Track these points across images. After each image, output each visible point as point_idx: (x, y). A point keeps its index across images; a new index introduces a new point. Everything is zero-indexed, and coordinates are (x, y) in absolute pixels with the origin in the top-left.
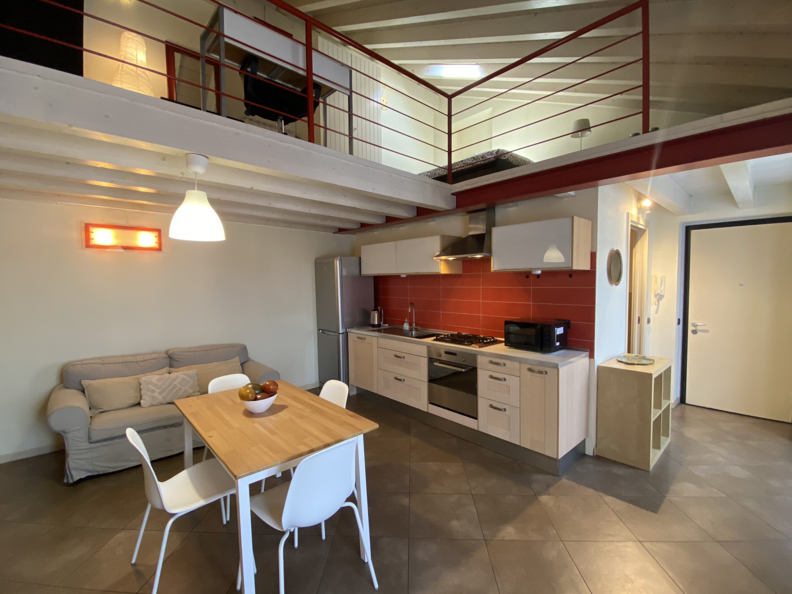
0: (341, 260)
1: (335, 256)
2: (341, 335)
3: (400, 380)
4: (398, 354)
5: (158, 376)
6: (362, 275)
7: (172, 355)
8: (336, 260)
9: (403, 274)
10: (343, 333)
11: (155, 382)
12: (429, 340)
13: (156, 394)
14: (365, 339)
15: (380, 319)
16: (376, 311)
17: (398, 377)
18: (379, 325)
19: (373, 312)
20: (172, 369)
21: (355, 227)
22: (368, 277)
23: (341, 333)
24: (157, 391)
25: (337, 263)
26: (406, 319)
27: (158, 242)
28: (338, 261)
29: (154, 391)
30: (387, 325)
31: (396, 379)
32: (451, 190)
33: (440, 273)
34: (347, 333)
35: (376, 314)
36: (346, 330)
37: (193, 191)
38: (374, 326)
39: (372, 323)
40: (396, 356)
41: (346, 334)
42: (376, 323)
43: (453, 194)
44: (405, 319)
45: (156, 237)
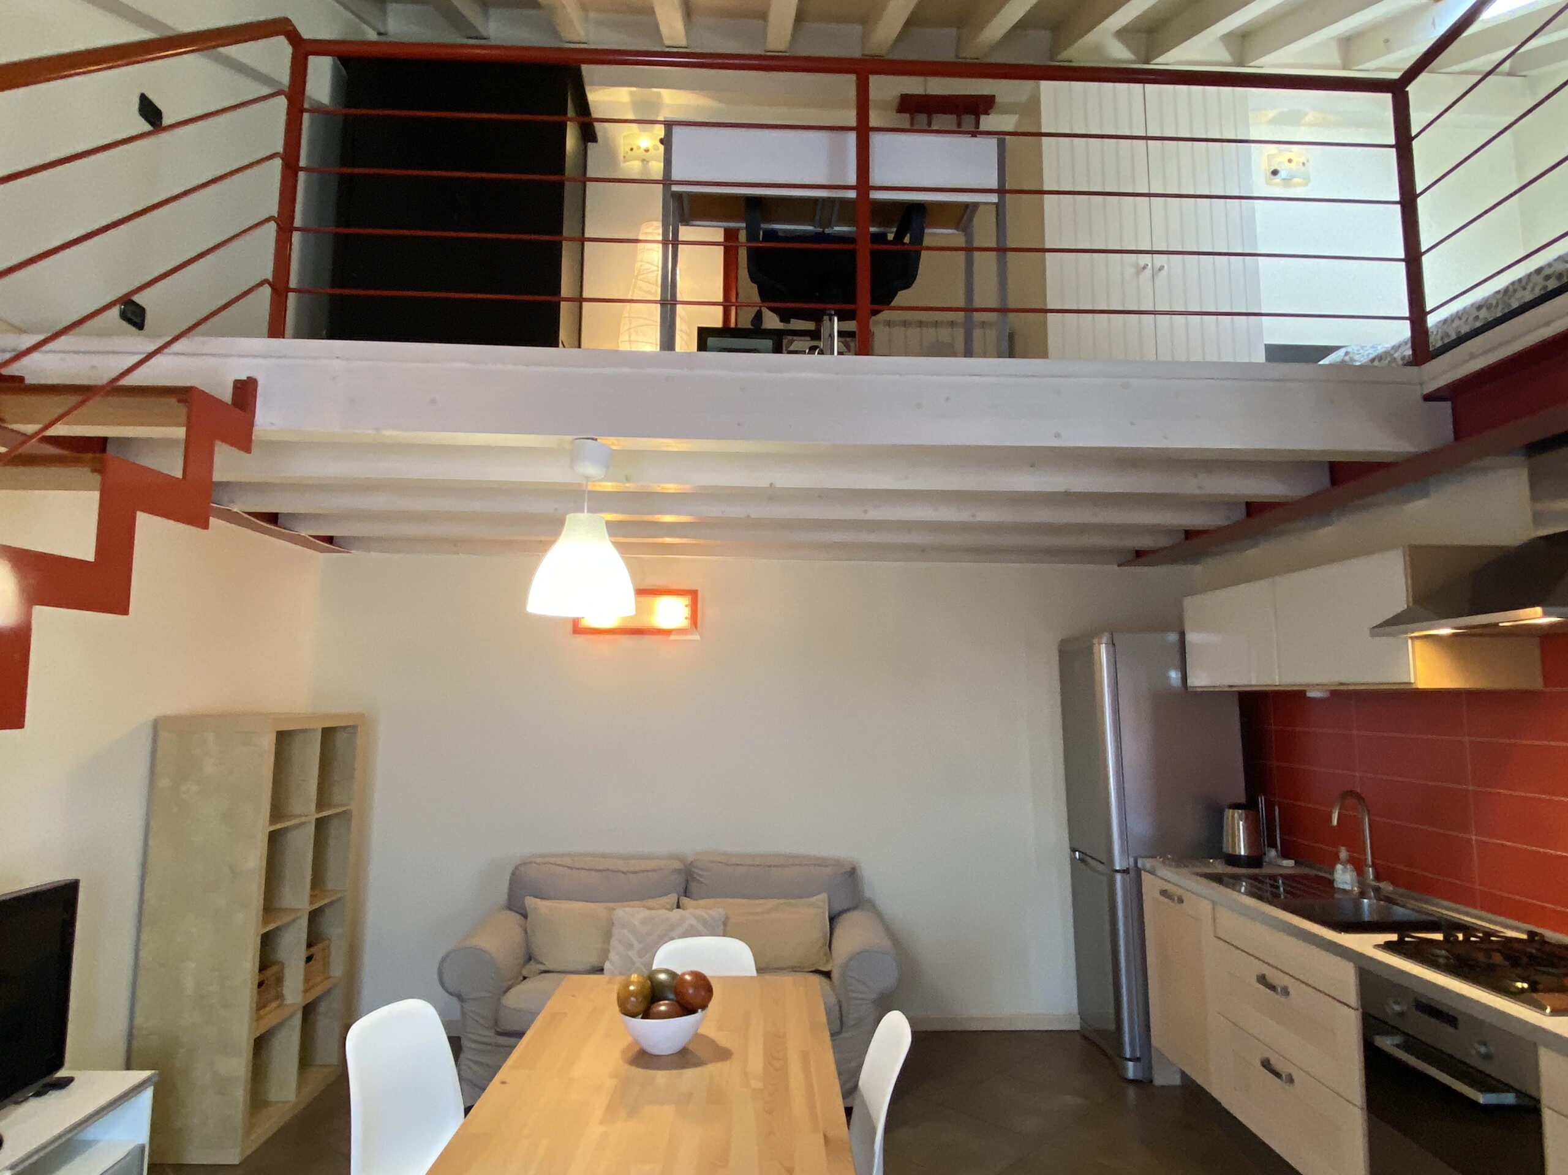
0: (1114, 644)
1: (1096, 633)
2: (1119, 874)
3: (1278, 1075)
4: (1271, 975)
5: (648, 913)
6: (1189, 690)
7: (697, 868)
8: (1100, 644)
9: (1314, 686)
10: (1125, 871)
11: (637, 923)
12: (1366, 944)
13: (632, 954)
14: (1180, 900)
15: (1252, 841)
16: (1240, 811)
17: (1272, 1064)
18: (1254, 860)
19: (1231, 811)
20: (685, 901)
21: (1163, 542)
22: (1212, 697)
23: (1118, 868)
24: (637, 946)
25: (1103, 653)
26: (1344, 849)
27: (690, 617)
28: (1103, 647)
29: (630, 946)
30: (1290, 863)
31: (1266, 1064)
32: (1421, 384)
33: (1414, 686)
34: (1138, 871)
35: (1241, 823)
36: (1136, 862)
37: (580, 515)
38: (1233, 860)
39: (1227, 849)
40: (1262, 980)
41: (1134, 875)
42: (1243, 853)
43: (1428, 398)
44: (1339, 852)
45: (686, 606)
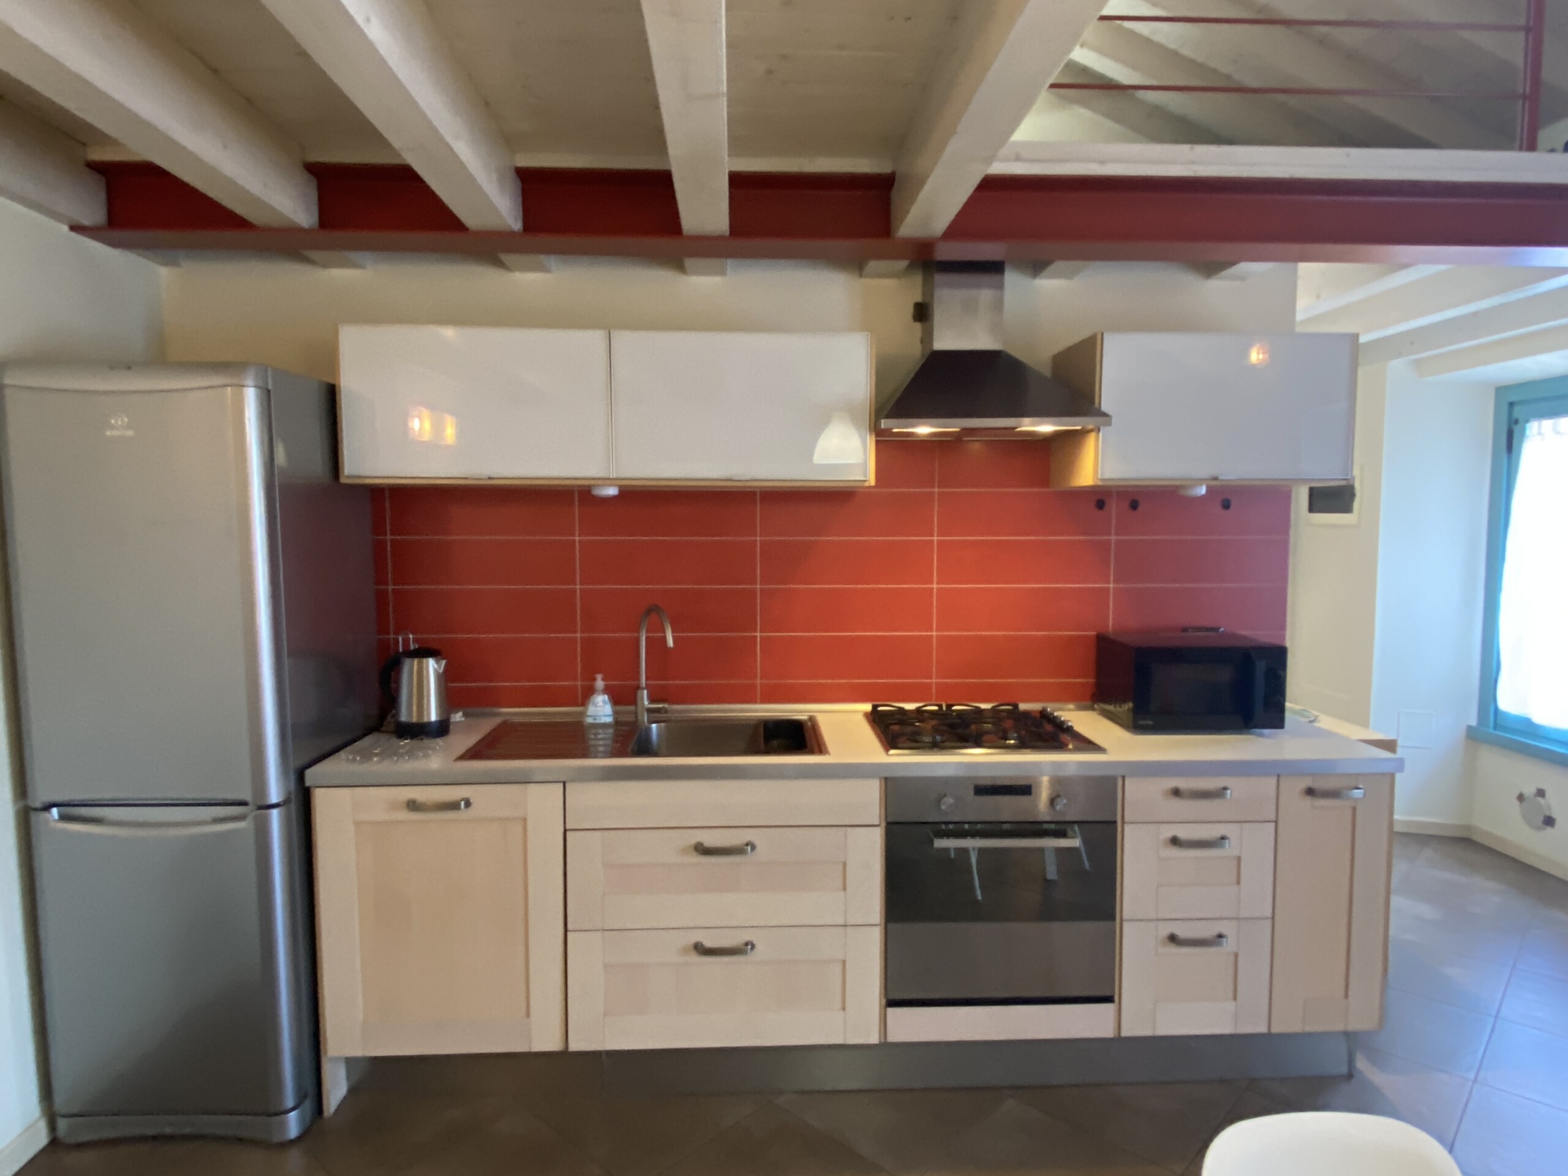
0: (268, 390)
2: (275, 813)
4: (711, 839)
8: (240, 386)
9: (607, 481)
10: (286, 801)
14: (468, 804)
15: (443, 698)
17: (709, 943)
18: (443, 726)
22: (366, 491)
23: (272, 802)
25: (248, 404)
26: (599, 677)
28: (250, 392)
34: (305, 793)
35: (432, 675)
36: (300, 778)
40: (703, 850)
41: (302, 801)
42: (431, 719)
44: (595, 679)
